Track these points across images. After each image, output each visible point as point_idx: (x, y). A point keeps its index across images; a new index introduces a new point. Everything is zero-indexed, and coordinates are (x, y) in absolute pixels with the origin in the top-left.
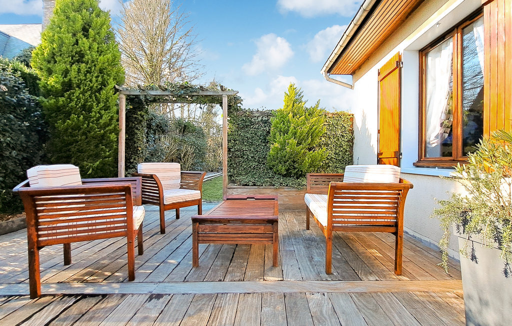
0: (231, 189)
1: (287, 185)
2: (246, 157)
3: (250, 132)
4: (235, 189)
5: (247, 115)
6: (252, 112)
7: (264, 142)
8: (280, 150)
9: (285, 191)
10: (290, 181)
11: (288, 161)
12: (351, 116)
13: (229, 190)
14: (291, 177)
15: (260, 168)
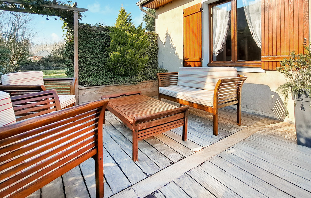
0: (83, 90)
1: (126, 82)
2: (88, 63)
3: (91, 43)
4: (86, 90)
5: (87, 29)
6: (91, 27)
7: (102, 51)
8: (121, 57)
9: (124, 87)
10: (128, 79)
11: (127, 65)
12: (157, 35)
13: (81, 91)
14: (127, 76)
15: (99, 71)
